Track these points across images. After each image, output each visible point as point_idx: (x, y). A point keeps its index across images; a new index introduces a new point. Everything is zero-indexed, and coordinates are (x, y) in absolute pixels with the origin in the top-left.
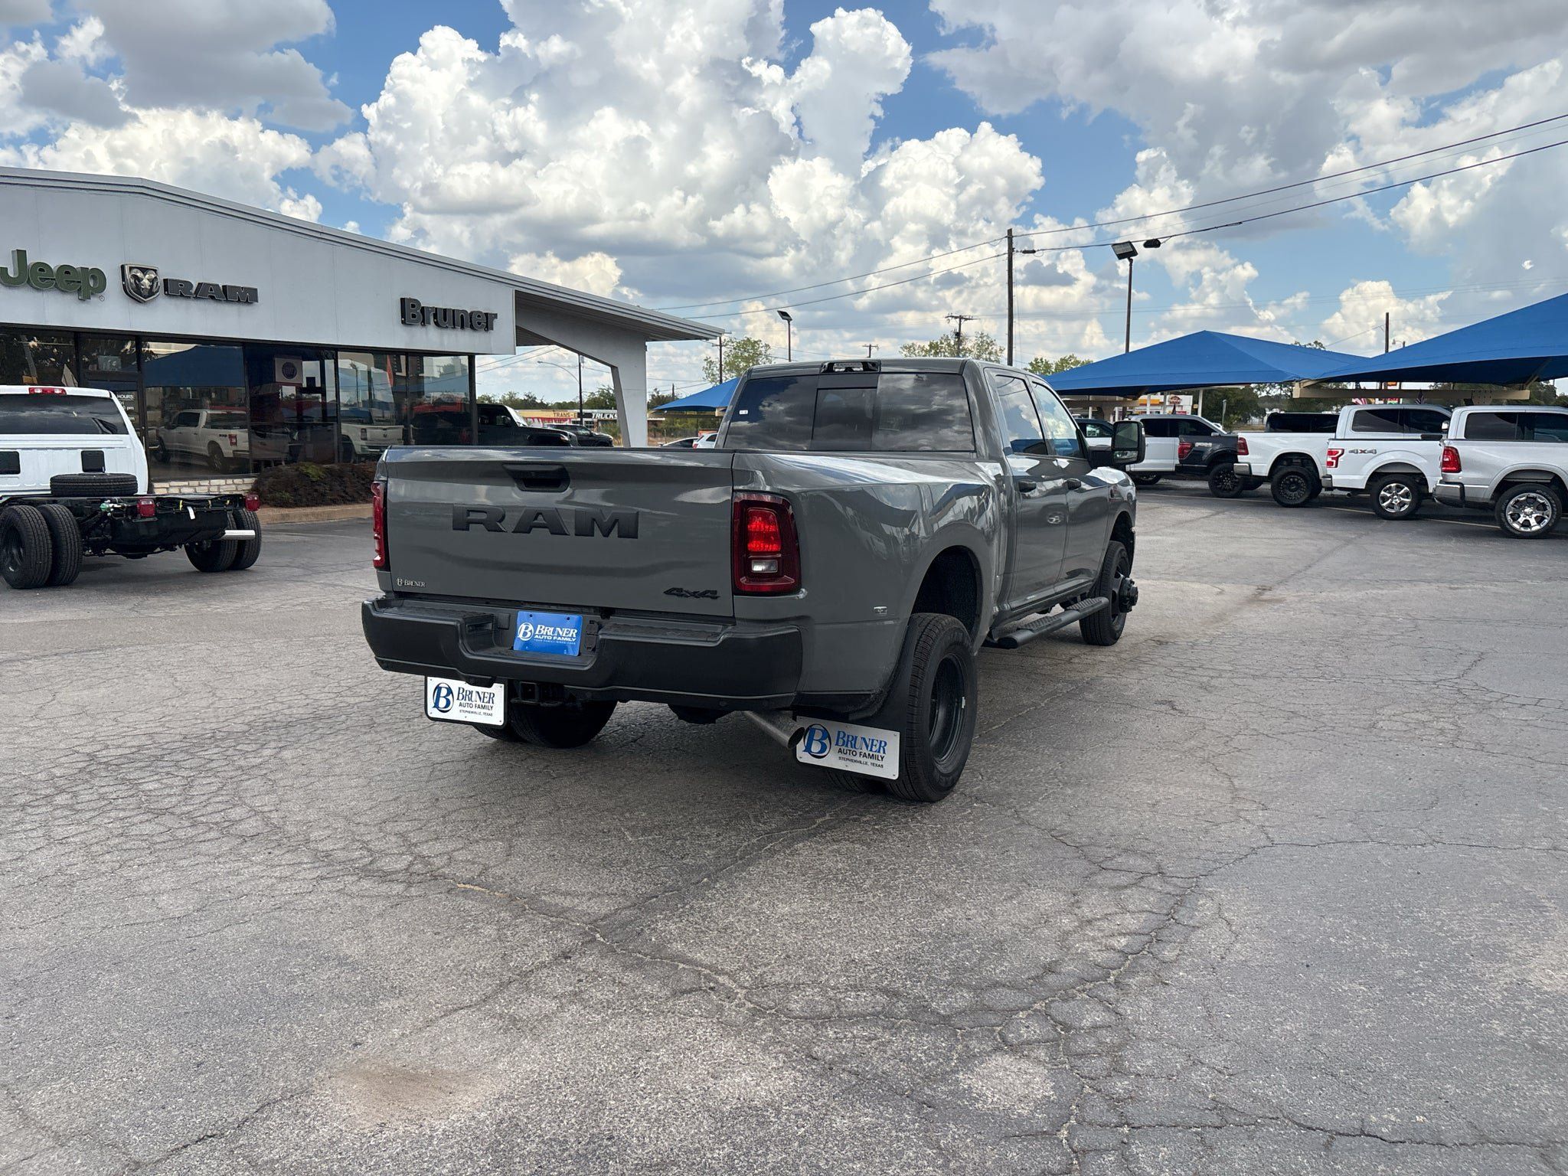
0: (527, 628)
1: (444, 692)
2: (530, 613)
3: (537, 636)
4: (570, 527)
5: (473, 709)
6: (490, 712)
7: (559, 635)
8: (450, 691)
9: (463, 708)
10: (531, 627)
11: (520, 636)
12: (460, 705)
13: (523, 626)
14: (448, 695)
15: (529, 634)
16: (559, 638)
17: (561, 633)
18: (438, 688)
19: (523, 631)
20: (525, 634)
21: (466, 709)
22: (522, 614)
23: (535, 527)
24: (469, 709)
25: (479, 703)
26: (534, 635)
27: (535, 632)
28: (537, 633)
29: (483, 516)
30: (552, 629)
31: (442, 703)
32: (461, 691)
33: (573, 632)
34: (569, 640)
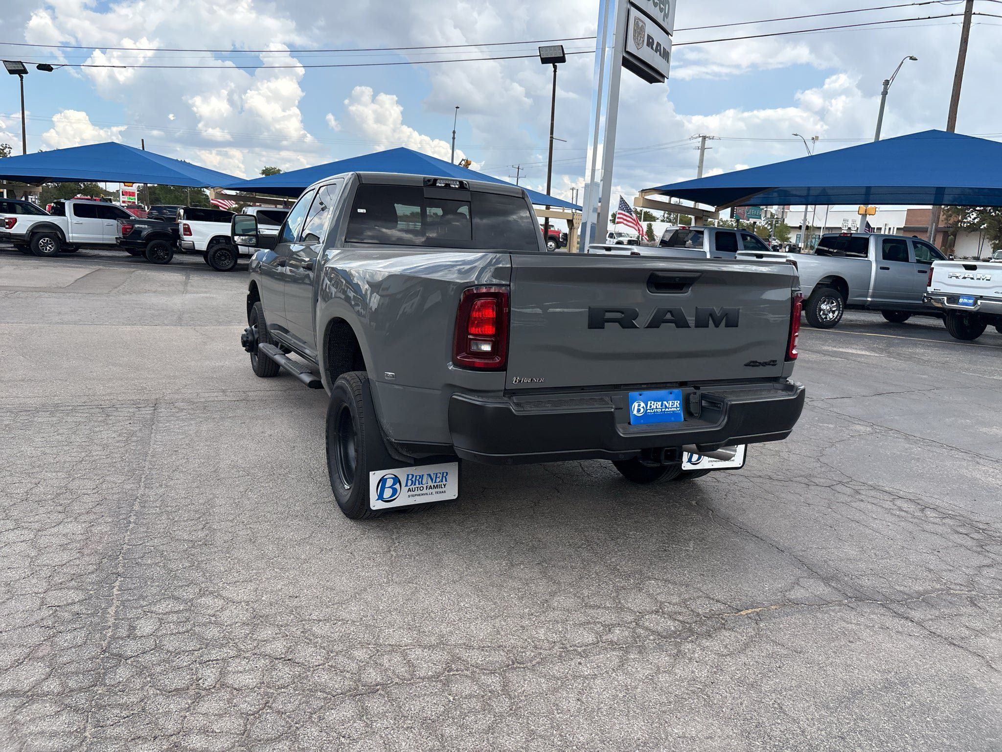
0: (639, 405)
1: (389, 483)
2: (641, 392)
3: (649, 411)
4: (691, 320)
5: (425, 491)
6: (443, 490)
7: (666, 407)
8: (396, 480)
9: (412, 493)
10: (642, 404)
11: (635, 412)
12: (409, 490)
13: (636, 404)
14: (394, 484)
15: (642, 410)
16: (667, 410)
17: (667, 405)
18: (383, 481)
19: (636, 408)
20: (639, 410)
21: (416, 492)
22: (633, 394)
23: (663, 322)
24: (419, 492)
25: (430, 484)
26: (647, 410)
27: (647, 407)
28: (648, 408)
29: (618, 315)
30: (660, 403)
31: (388, 493)
32: (410, 477)
33: (677, 403)
34: (675, 409)
